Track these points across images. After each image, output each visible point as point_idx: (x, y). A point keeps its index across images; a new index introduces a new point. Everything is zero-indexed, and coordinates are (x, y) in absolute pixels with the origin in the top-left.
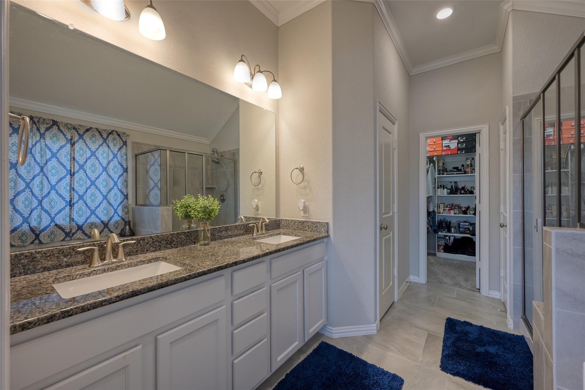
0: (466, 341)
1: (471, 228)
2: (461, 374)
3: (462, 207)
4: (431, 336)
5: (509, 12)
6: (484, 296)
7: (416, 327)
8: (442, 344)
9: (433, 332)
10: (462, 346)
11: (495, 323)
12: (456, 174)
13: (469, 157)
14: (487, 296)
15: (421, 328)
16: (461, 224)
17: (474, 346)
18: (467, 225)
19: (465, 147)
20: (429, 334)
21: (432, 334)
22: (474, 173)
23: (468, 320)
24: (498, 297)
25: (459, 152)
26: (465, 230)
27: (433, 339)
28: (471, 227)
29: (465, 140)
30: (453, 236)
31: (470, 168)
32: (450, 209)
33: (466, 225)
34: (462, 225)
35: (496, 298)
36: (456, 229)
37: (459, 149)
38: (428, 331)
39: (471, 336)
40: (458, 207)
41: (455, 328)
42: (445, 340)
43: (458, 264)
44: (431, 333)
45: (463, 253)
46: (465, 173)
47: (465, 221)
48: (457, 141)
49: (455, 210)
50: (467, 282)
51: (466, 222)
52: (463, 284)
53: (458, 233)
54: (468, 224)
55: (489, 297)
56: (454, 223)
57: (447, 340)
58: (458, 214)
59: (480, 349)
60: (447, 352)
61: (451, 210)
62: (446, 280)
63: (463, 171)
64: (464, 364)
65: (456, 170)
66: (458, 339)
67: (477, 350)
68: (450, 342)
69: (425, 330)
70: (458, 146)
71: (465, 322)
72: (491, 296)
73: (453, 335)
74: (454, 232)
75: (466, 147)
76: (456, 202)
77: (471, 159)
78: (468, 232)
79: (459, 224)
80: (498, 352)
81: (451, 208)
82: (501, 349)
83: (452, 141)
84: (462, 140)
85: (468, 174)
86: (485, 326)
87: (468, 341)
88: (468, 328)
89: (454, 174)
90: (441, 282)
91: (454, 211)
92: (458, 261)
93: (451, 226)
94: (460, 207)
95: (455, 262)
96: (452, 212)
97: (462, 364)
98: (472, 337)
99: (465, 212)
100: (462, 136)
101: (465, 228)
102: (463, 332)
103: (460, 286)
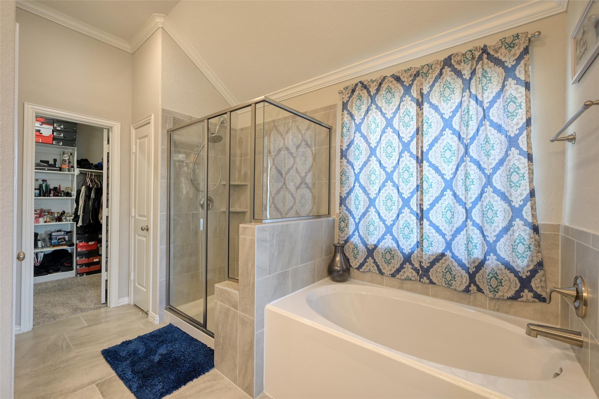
0: (140, 360)
1: (67, 238)
2: (164, 393)
3: (55, 213)
4: (101, 385)
5: (159, 27)
6: (113, 308)
7: (75, 391)
8: (121, 383)
9: (100, 379)
10: (142, 368)
11: (143, 327)
12: (48, 170)
13: (66, 151)
14: (116, 307)
15: (82, 387)
16: (54, 234)
17: (151, 359)
18: (62, 235)
19: (63, 138)
20: (97, 385)
21: (101, 382)
22: (73, 171)
23: (124, 339)
24: (126, 303)
25: (54, 142)
26: (60, 241)
27: (107, 386)
28: (67, 236)
29: (63, 130)
30: (42, 252)
31: (67, 165)
32: (38, 216)
33: (60, 235)
34: (55, 236)
35: (125, 304)
36: (45, 241)
37: (54, 139)
38: (93, 382)
39: (140, 352)
40: (49, 213)
41: (120, 356)
42: (122, 376)
43: (55, 286)
44: (99, 382)
45: (57, 271)
46: (60, 170)
47: (57, 230)
48: (52, 127)
49: (45, 217)
50: (85, 302)
51: (59, 231)
52: (82, 305)
53: (48, 247)
54: (63, 233)
55: (119, 307)
56: (41, 234)
57: (125, 374)
58: (49, 222)
59: (157, 358)
60: (135, 385)
61: (40, 217)
62: (59, 311)
63: (57, 167)
64: (158, 381)
65: (46, 165)
66: (133, 364)
67: (155, 360)
68: (130, 373)
69: (89, 384)
70: (53, 133)
71: (123, 343)
72: (120, 305)
73: (124, 364)
74: (42, 247)
75: (65, 139)
76: (45, 207)
77: (69, 154)
78: (64, 242)
79: (50, 235)
80: (168, 349)
81: (40, 215)
82: (169, 344)
83: (44, 126)
84: (59, 128)
85: (63, 171)
86: (141, 335)
87: (141, 358)
88: (132, 347)
89: (44, 169)
90: (54, 317)
91: (44, 219)
92: (51, 282)
93: (38, 238)
94: (50, 213)
95: (50, 285)
96: (41, 220)
97: (157, 383)
98: (142, 352)
99: (59, 219)
100: (60, 122)
101: (59, 239)
102: (131, 354)
103: (82, 310)
